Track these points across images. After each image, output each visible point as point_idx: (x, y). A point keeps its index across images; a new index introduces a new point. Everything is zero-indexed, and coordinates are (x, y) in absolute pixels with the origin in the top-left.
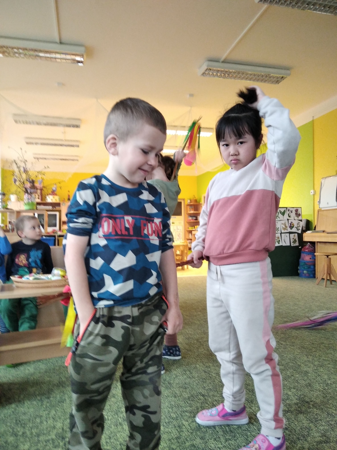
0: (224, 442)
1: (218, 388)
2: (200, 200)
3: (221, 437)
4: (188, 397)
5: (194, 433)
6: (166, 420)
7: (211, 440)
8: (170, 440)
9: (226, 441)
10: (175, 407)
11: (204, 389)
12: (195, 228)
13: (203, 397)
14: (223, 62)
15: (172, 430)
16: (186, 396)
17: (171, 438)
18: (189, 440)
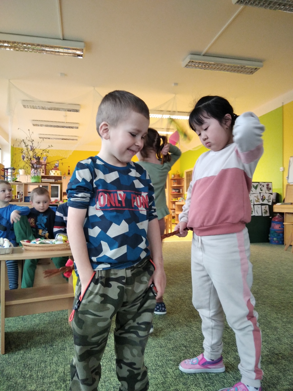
0: (204, 388)
1: (198, 340)
2: (183, 174)
3: (201, 383)
4: (172, 347)
5: (178, 380)
6: (153, 367)
7: (193, 386)
8: (156, 385)
9: (206, 387)
10: (161, 356)
11: (186, 341)
12: (177, 199)
13: (185, 348)
14: (204, 55)
15: (158, 376)
16: (171, 347)
17: (157, 383)
18: (173, 385)
